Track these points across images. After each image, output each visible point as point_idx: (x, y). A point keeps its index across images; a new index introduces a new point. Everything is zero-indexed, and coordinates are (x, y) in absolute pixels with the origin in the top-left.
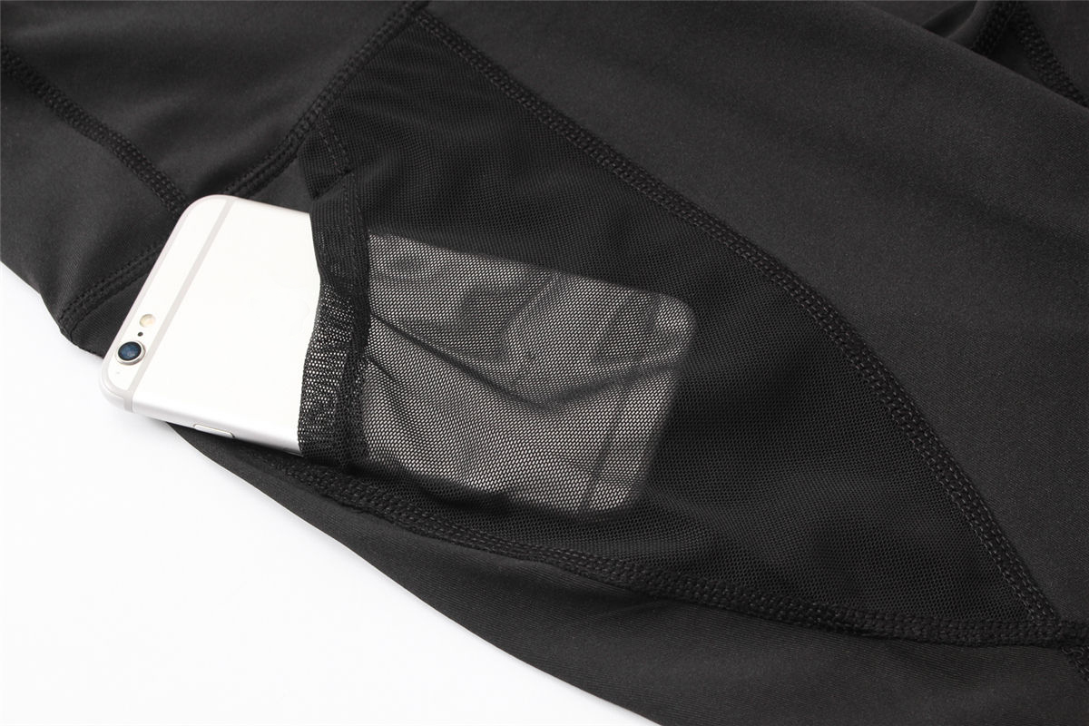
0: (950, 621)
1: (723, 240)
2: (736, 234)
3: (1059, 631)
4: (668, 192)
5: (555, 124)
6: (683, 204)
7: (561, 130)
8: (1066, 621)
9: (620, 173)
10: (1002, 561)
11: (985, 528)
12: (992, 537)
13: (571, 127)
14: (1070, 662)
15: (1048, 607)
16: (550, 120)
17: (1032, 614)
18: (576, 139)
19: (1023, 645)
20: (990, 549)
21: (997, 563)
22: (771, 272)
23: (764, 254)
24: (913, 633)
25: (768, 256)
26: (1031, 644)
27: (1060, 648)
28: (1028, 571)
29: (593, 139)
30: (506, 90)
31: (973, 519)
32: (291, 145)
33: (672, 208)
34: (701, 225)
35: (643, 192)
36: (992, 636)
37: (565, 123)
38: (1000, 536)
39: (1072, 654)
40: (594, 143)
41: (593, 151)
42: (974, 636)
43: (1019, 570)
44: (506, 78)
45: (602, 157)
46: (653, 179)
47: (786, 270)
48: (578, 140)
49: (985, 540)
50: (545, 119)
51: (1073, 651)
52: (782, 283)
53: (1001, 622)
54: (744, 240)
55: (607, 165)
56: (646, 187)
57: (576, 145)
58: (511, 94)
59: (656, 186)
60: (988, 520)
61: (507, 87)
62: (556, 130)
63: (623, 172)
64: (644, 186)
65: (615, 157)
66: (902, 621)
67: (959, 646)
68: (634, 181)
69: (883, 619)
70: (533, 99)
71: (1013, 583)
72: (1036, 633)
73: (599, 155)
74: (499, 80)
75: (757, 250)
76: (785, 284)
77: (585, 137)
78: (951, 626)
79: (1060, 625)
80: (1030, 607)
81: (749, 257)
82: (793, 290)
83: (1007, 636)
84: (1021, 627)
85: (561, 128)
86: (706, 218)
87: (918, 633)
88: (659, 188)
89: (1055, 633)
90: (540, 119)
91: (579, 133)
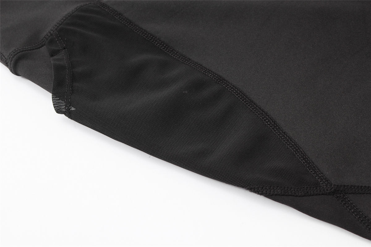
0: (292, 188)
1: (201, 70)
2: (206, 68)
3: (332, 189)
4: (181, 55)
5: (139, 32)
6: (186, 59)
7: (142, 34)
8: (335, 185)
9: (163, 49)
10: (309, 167)
11: (301, 156)
12: (304, 159)
13: (145, 33)
14: (338, 200)
15: (327, 181)
16: (138, 30)
17: (322, 184)
18: (147, 37)
19: (319, 195)
20: (304, 163)
21: (307, 167)
22: (219, 80)
23: (216, 74)
24: (278, 192)
25: (217, 75)
26: (323, 194)
27: (333, 195)
28: (318, 169)
29: (153, 36)
30: (122, 21)
31: (297, 153)
32: (43, 42)
33: (182, 61)
34: (193, 66)
35: (172, 55)
36: (308, 192)
37: (143, 31)
38: (307, 158)
39: (338, 197)
40: (154, 38)
41: (153, 41)
42: (301, 193)
43: (315, 169)
44: (122, 17)
45: (156, 43)
46: (175, 51)
47: (224, 80)
48: (148, 37)
49: (302, 160)
50: (136, 30)
51: (338, 195)
52: (223, 84)
53: (310, 187)
54: (209, 70)
55: (159, 46)
56: (173, 54)
57: (147, 39)
58: (124, 22)
59: (176, 53)
60: (302, 153)
61: (122, 20)
62: (140, 34)
63: (164, 48)
64: (172, 53)
65: (161, 43)
66: (274, 189)
67: (296, 196)
68: (168, 51)
69: (266, 189)
70: (132, 24)
71: (314, 174)
72: (324, 190)
73: (156, 42)
74: (120, 18)
75: (214, 73)
76: (224, 84)
77: (151, 36)
78: (292, 189)
79: (332, 186)
80: (321, 181)
81: (211, 76)
82: (227, 86)
83: (313, 192)
84: (318, 188)
85: (142, 33)
86: (195, 63)
87: (280, 192)
88: (178, 54)
89: (331, 189)
90: (134, 30)
91: (148, 35)
